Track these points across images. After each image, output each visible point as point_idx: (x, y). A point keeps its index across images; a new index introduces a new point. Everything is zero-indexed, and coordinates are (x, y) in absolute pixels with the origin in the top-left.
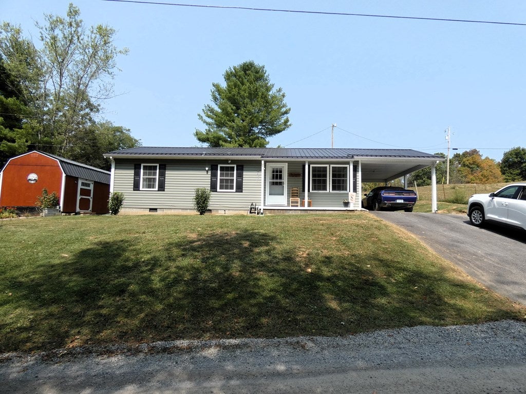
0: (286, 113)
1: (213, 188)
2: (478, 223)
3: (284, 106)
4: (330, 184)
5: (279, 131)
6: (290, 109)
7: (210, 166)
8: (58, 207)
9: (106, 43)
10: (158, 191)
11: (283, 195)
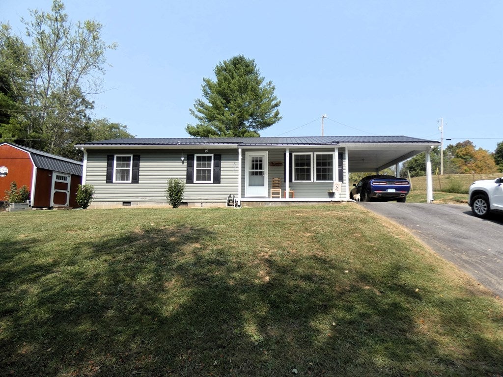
0: (276, 105)
1: (190, 179)
2: (481, 214)
3: (275, 99)
4: (314, 173)
5: (269, 125)
6: (280, 102)
7: (186, 156)
8: (28, 201)
9: (95, 38)
10: (132, 183)
11: (264, 185)
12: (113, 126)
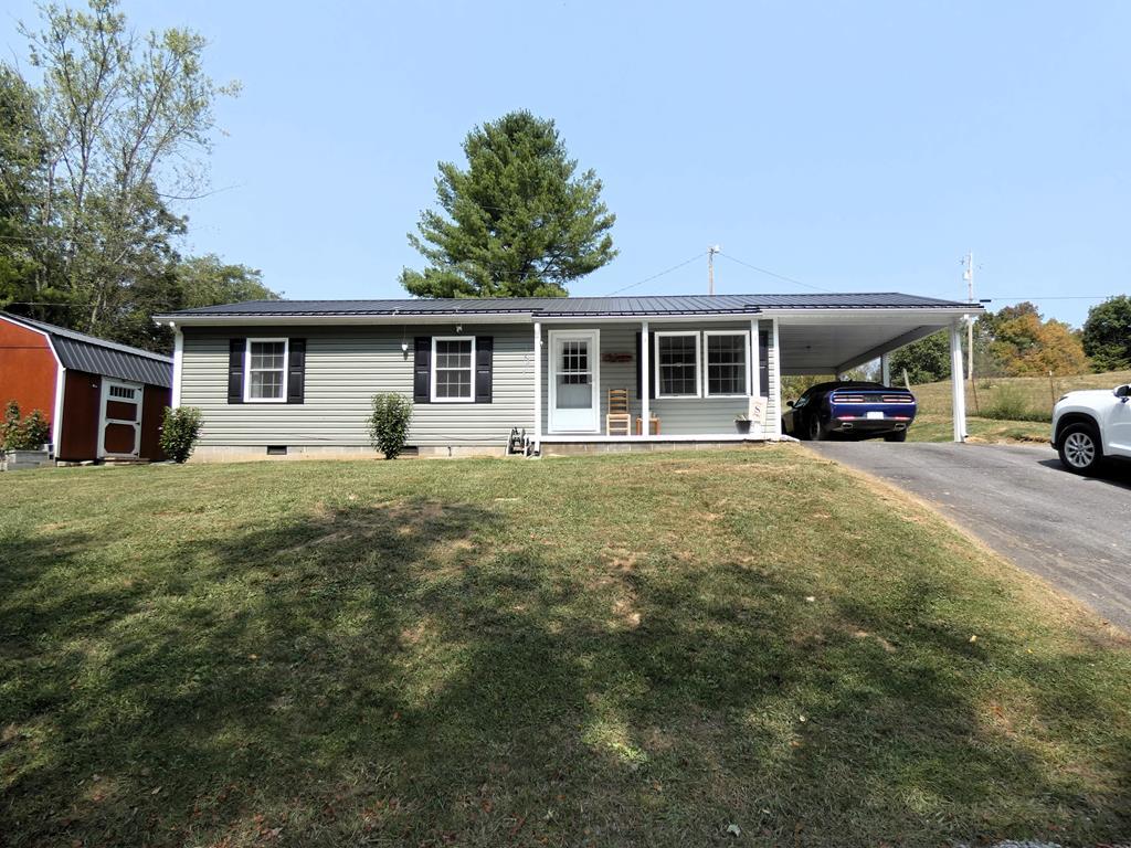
0: (605, 225)
1: (421, 394)
2: (1082, 465)
3: (601, 210)
4: (703, 378)
5: (589, 269)
6: (613, 218)
7: (413, 341)
8: (46, 445)
9: (188, 70)
10: (288, 403)
11: (590, 406)
12: (231, 273)
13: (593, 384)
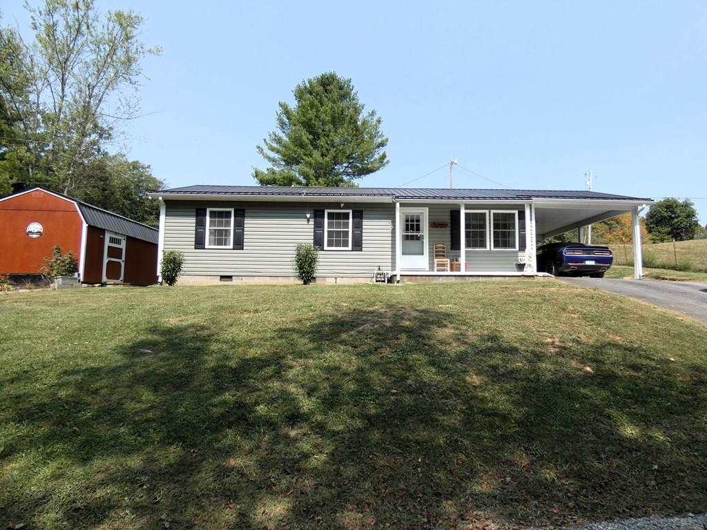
0: (382, 144)
4: (490, 238)
6: (387, 140)
7: (313, 212)
8: (76, 274)
9: (127, 38)
10: (233, 249)
11: (423, 254)
13: (425, 240)
